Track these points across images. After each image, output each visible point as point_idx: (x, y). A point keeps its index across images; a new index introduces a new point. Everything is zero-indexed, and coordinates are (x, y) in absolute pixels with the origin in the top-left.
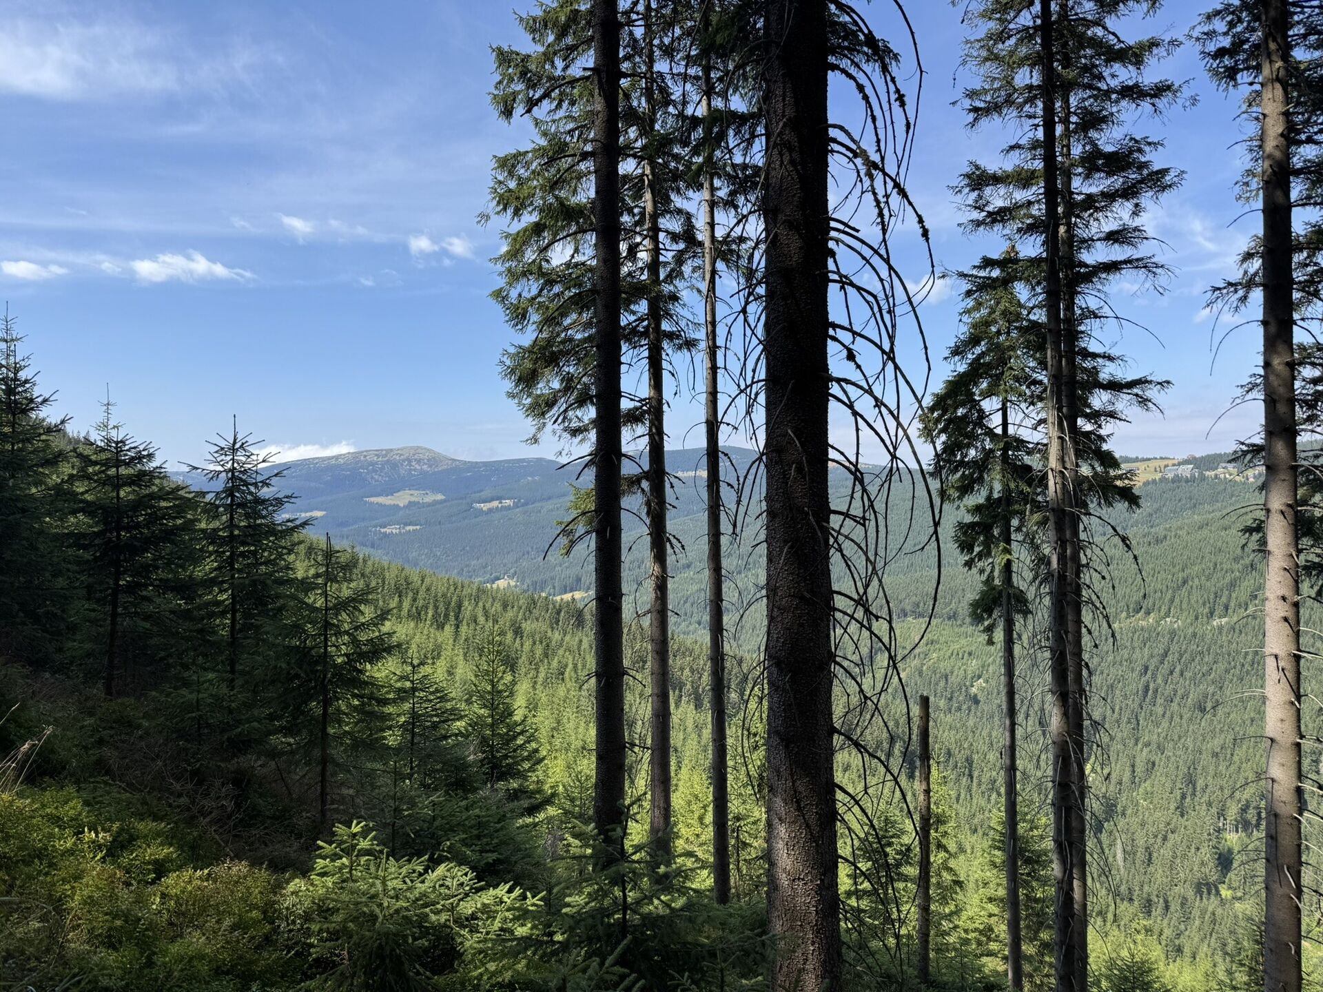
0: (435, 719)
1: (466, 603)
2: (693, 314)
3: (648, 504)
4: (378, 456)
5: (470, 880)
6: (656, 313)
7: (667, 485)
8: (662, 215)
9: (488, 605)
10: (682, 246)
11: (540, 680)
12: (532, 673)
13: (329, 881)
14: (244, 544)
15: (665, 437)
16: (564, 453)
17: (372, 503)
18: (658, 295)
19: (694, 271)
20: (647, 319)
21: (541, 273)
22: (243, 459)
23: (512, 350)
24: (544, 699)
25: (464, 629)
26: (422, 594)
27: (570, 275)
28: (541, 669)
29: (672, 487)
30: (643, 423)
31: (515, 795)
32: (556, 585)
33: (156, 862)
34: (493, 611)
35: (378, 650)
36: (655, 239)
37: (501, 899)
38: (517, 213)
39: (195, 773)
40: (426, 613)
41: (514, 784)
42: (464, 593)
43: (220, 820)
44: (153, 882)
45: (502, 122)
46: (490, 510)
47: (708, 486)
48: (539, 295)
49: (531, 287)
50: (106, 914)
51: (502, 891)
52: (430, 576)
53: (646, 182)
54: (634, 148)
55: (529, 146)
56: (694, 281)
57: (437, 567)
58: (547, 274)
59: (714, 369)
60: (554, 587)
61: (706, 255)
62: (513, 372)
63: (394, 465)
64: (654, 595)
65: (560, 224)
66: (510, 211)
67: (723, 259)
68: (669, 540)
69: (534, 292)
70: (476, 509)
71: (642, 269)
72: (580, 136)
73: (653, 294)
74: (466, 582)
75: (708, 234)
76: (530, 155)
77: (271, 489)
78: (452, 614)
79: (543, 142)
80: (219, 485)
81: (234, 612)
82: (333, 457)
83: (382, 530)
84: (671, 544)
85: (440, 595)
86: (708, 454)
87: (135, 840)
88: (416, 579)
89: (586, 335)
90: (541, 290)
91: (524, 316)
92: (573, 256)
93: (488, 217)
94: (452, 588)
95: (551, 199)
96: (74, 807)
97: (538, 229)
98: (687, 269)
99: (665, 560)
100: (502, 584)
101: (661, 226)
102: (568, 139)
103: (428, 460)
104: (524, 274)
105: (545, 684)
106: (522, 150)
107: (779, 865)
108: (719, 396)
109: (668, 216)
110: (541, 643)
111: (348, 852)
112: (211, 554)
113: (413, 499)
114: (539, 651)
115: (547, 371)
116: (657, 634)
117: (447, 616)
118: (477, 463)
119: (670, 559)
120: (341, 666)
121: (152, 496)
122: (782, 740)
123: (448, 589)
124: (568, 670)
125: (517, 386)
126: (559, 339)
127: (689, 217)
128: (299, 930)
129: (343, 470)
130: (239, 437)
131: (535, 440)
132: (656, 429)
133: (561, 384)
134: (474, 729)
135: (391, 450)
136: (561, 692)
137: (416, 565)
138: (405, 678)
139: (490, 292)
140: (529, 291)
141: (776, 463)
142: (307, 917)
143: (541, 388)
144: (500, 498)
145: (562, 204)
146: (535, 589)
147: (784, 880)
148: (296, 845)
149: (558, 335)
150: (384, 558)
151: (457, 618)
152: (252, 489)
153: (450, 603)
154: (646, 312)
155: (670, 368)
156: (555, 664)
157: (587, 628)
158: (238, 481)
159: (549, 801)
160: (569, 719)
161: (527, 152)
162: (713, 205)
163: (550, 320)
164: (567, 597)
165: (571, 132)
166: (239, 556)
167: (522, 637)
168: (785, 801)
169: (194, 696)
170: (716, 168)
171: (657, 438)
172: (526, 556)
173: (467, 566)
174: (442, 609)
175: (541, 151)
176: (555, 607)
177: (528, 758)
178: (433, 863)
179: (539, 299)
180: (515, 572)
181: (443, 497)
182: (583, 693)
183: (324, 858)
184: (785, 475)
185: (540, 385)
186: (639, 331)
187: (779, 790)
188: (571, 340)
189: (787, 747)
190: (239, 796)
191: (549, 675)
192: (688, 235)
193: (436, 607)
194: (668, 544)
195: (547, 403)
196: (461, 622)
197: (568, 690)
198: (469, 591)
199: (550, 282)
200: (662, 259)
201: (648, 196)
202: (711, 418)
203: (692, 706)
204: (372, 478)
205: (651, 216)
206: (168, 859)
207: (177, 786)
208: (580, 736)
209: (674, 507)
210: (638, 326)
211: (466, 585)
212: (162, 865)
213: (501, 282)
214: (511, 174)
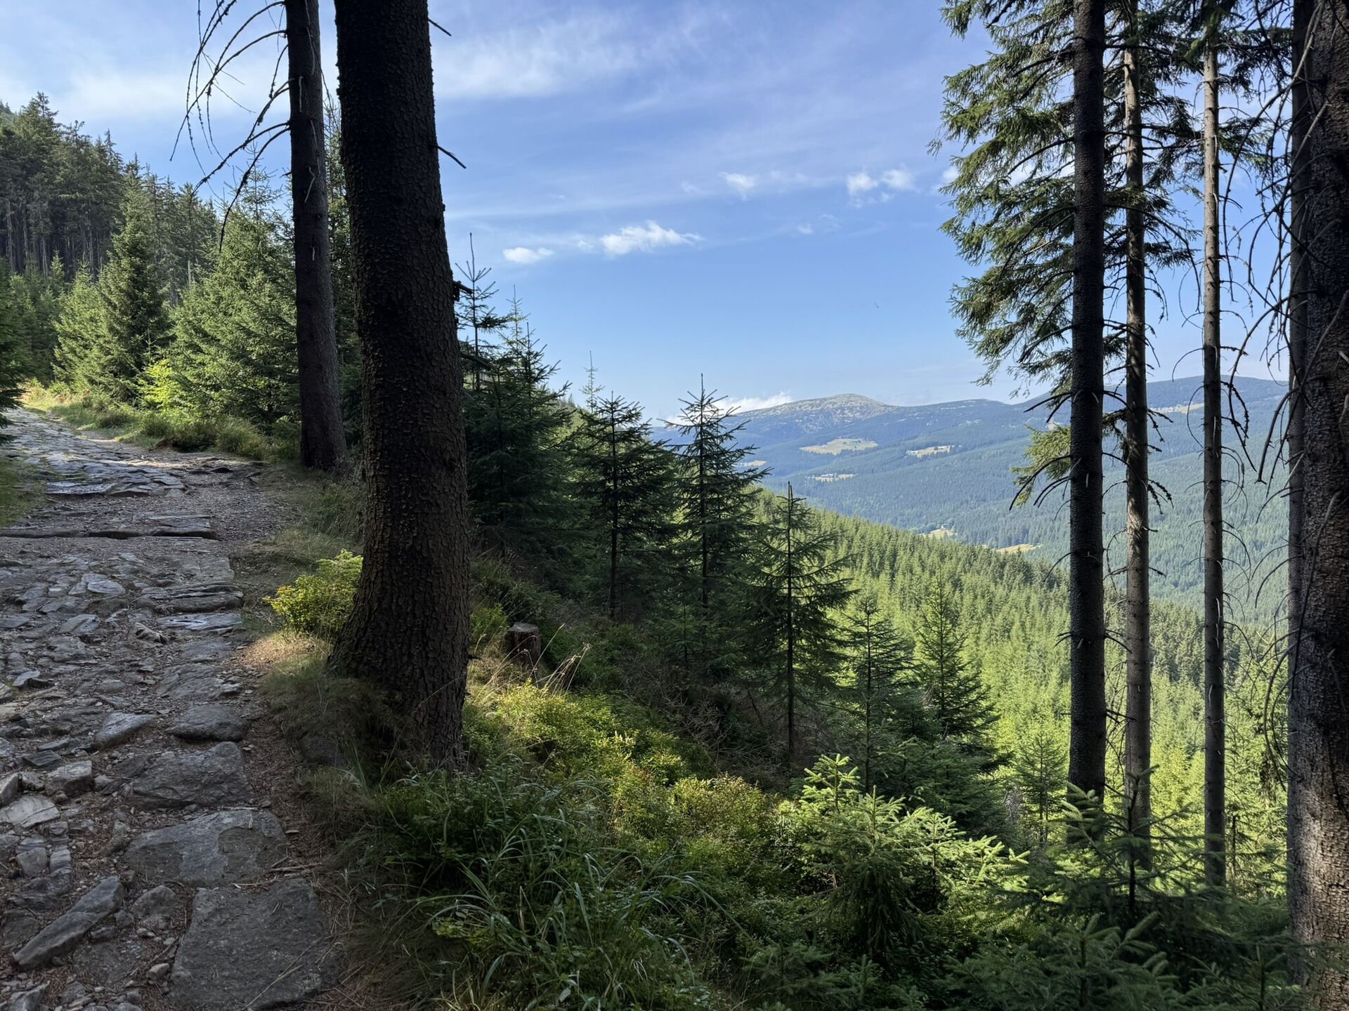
0: (890, 666)
1: (901, 553)
2: (1185, 220)
3: (1125, 446)
4: (812, 406)
5: (950, 827)
6: (1137, 225)
7: (1149, 424)
8: (1146, 108)
9: (924, 556)
10: (1171, 141)
11: (983, 635)
12: (974, 628)
13: (816, 807)
14: (713, 491)
15: (1147, 368)
16: (1020, 393)
17: (807, 452)
18: (1141, 203)
19: (1188, 168)
20: (1126, 232)
21: (998, 196)
22: (711, 414)
23: (965, 284)
24: (988, 656)
25: (899, 578)
26: (857, 541)
27: (1032, 194)
28: (984, 625)
29: (1156, 426)
30: (1118, 353)
31: (969, 750)
32: (999, 536)
33: (668, 768)
34: (929, 562)
35: (836, 596)
36: (1137, 138)
37: (983, 851)
38: (972, 133)
39: (685, 694)
40: (861, 561)
41: (965, 739)
42: (899, 542)
43: (709, 737)
44: (667, 785)
45: (957, 36)
46: (925, 457)
47: (1205, 425)
48: (996, 220)
49: (986, 213)
50: (642, 807)
51: (984, 842)
52: (864, 524)
53: (1127, 73)
54: (1110, 37)
55: (985, 59)
56: (1188, 181)
57: (871, 516)
58: (1005, 196)
59: (1216, 283)
60: (997, 539)
61: (1206, 147)
62: (965, 308)
63: (828, 415)
64: (1131, 552)
65: (1021, 138)
66: (964, 134)
67: (1229, 149)
68: (1150, 488)
69: (990, 217)
70: (910, 456)
71: (1119, 176)
72: (1045, 36)
73: (1135, 202)
74: (901, 532)
75: (1209, 122)
76: (986, 68)
77: (734, 442)
78: (887, 563)
79: (1001, 51)
80: (691, 439)
81: (705, 553)
82: (771, 409)
83: (817, 479)
84: (1153, 493)
85: (874, 543)
86: (1206, 387)
87: (649, 746)
88: (850, 527)
89: (1049, 259)
90: (998, 215)
91: (978, 246)
92: (1034, 172)
93: (940, 144)
94: (886, 537)
95: (1011, 113)
96: (605, 714)
97: (994, 148)
98: (1178, 167)
99: (1146, 511)
100: (938, 534)
101: (1144, 122)
102: (1031, 41)
103: (861, 408)
104: (979, 199)
105: (989, 640)
106: (976, 65)
107: (1311, 866)
108: (1222, 315)
109: (1153, 109)
110: (983, 597)
111: (834, 782)
112: (685, 501)
113: (846, 447)
114: (981, 605)
115: (1002, 304)
116: (1134, 594)
117: (881, 564)
118: (911, 408)
119: (1153, 510)
120: (805, 608)
121: (640, 450)
122: (1319, 726)
123: (882, 538)
124: (1014, 628)
125: (969, 322)
126: (1016, 267)
127: (1181, 105)
128: (791, 848)
129: (780, 421)
130: (706, 394)
131: (987, 380)
132: (1136, 359)
133: (1019, 316)
134: (923, 679)
135: (825, 399)
136: (1008, 649)
137: (850, 513)
138: (861, 623)
139: (941, 225)
140: (984, 217)
141: (1320, 394)
142: (799, 837)
143: (996, 323)
144: (935, 444)
145: (1024, 116)
146: (975, 541)
147: (1317, 884)
148: (773, 770)
149: (1016, 262)
150: (820, 505)
151: (892, 567)
152: (718, 441)
153: (884, 552)
154: (1125, 224)
155: (1155, 287)
156: (999, 620)
157: (1036, 584)
158: (706, 433)
159: (1004, 760)
160: (1017, 679)
161: (983, 65)
162: (1216, 86)
163: (1010, 247)
164: (1013, 550)
165: (1034, 34)
166: (707, 503)
167: (961, 590)
168: (1321, 795)
169: (681, 626)
170: (1220, 41)
171: (1136, 370)
172: (965, 505)
173: (902, 515)
174: (877, 557)
175: (999, 62)
176: (998, 560)
177: (981, 715)
178: (911, 806)
179: (996, 225)
180: (953, 523)
181: (876, 445)
182: (1032, 653)
183: (811, 784)
184: (1332, 410)
185: (995, 320)
186: (1114, 248)
187: (1313, 782)
188: (1031, 266)
189: (1326, 733)
190: (722, 718)
191: (993, 632)
192: (1182, 129)
193: (871, 556)
194: (1150, 493)
195: (1002, 339)
196: (897, 571)
197: (1015, 650)
198: (904, 540)
199: (1009, 205)
200: (1145, 160)
201: (1129, 89)
202: (1210, 343)
203: (1166, 678)
204: (807, 427)
205: (1132, 112)
206: (676, 767)
207: (672, 704)
208: (1030, 699)
209: (1158, 450)
210: (1113, 242)
211: (901, 533)
212: (673, 772)
213: (953, 212)
214: (964, 93)
